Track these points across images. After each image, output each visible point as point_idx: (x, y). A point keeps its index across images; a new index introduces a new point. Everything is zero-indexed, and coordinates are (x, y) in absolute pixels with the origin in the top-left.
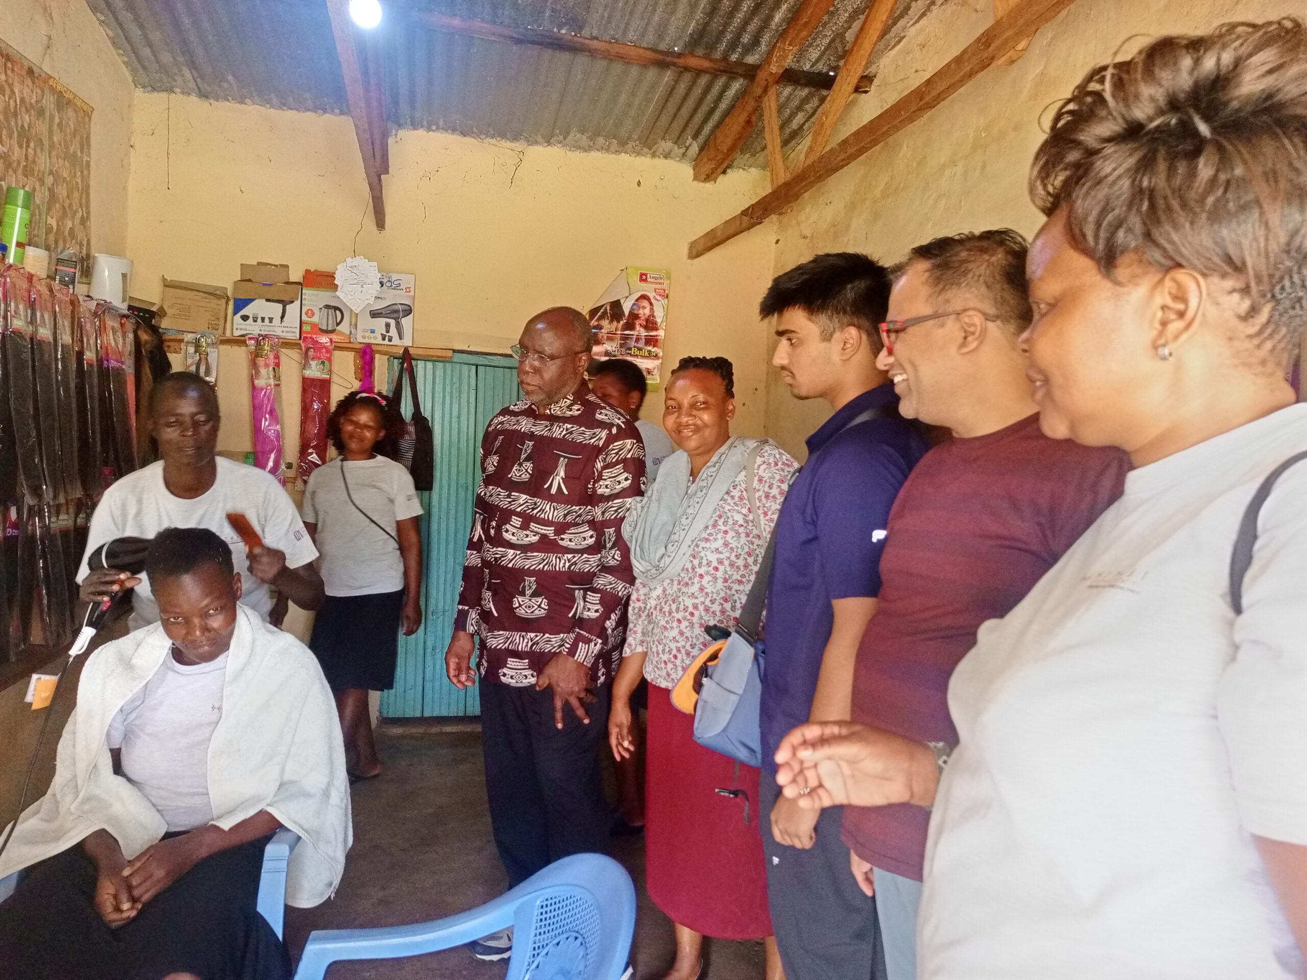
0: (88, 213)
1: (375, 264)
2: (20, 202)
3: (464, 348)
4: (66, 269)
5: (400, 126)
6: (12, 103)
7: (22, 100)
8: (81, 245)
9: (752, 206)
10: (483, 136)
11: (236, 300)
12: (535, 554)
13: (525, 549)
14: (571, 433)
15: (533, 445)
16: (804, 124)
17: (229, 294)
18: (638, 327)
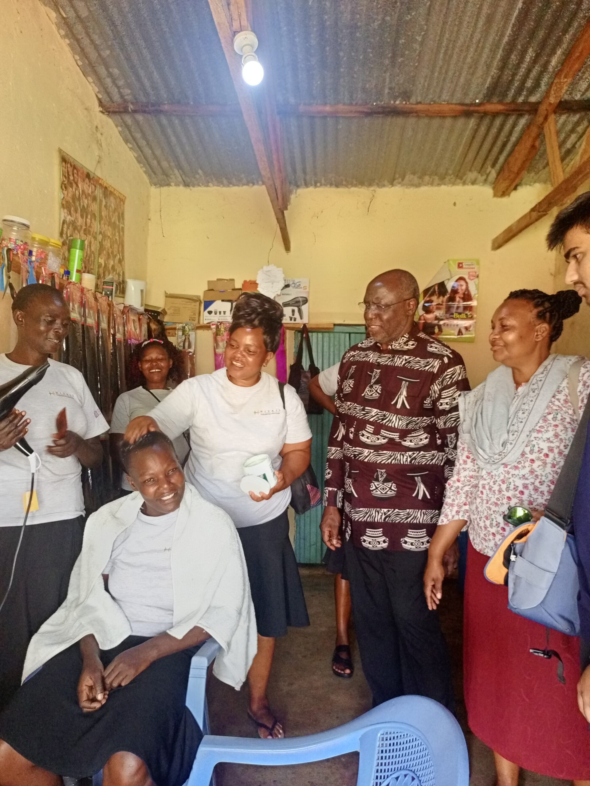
0: (123, 256)
1: (281, 269)
2: (78, 246)
3: (341, 322)
4: (108, 287)
5: (298, 187)
6: (77, 192)
7: (83, 191)
8: (119, 275)
9: (540, 203)
10: (350, 186)
11: (205, 302)
12: (385, 452)
13: (377, 448)
14: (409, 362)
15: (380, 372)
16: (576, 143)
17: (202, 298)
18: (458, 299)
